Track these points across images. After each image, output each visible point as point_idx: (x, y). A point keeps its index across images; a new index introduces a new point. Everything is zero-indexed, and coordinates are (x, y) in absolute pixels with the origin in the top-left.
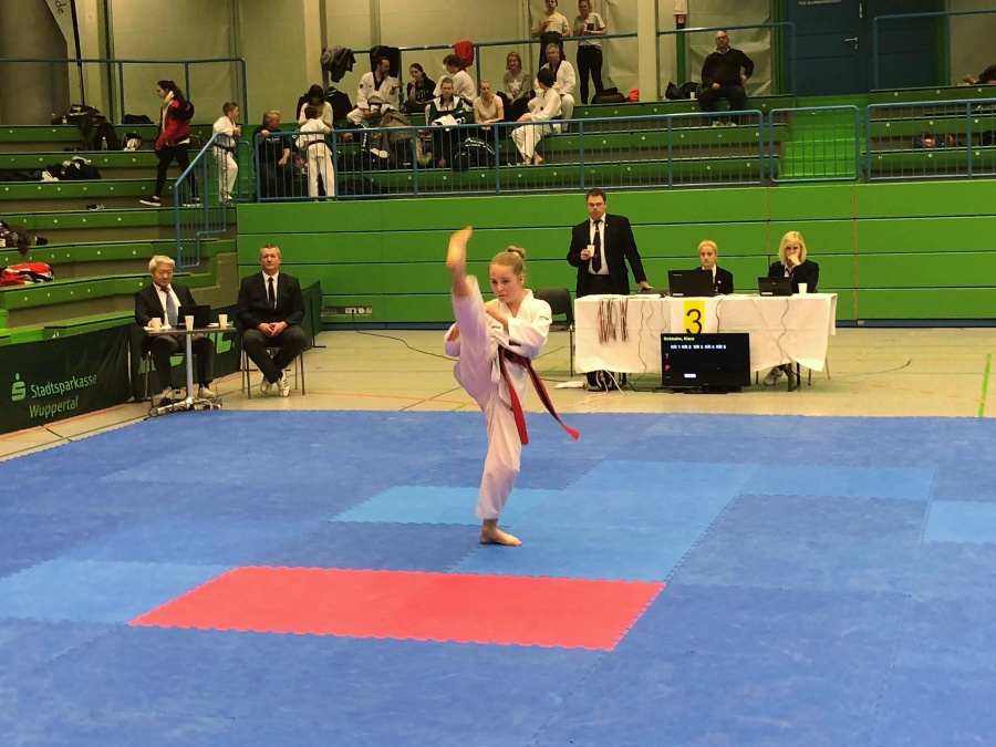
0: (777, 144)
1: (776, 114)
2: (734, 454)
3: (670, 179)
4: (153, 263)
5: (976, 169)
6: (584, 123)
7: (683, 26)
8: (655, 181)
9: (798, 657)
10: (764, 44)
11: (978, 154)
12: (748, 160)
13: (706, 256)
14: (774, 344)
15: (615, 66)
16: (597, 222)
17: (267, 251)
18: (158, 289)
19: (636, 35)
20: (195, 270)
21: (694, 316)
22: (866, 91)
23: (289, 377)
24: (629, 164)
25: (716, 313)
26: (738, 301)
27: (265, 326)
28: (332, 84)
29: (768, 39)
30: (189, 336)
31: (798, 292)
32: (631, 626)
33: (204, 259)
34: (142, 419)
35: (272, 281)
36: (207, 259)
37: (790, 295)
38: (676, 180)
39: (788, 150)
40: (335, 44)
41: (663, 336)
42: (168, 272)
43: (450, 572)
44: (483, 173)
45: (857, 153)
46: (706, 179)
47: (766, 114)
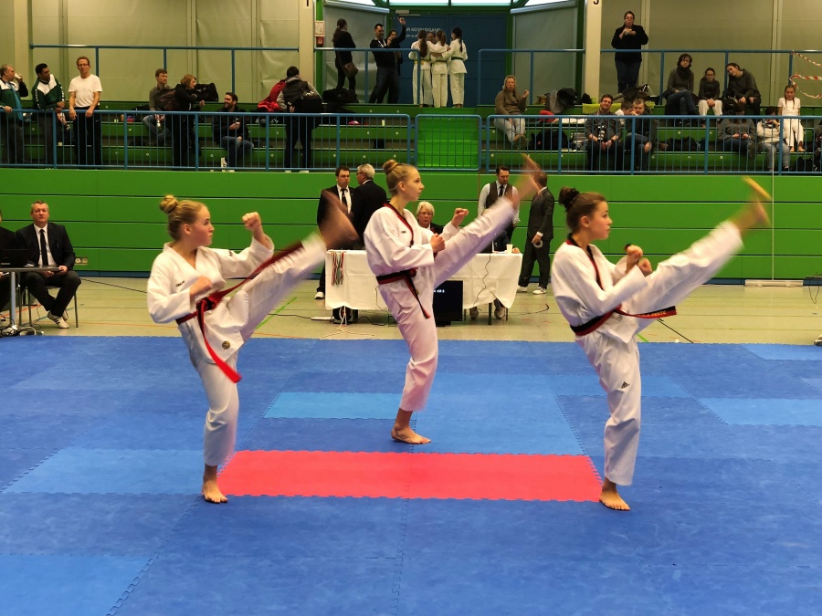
5: (564, 167)
7: (321, 46)
15: (267, 73)
16: (343, 190)
17: (38, 206)
35: (43, 232)
39: (420, 146)
45: (479, 151)
47: (413, 119)
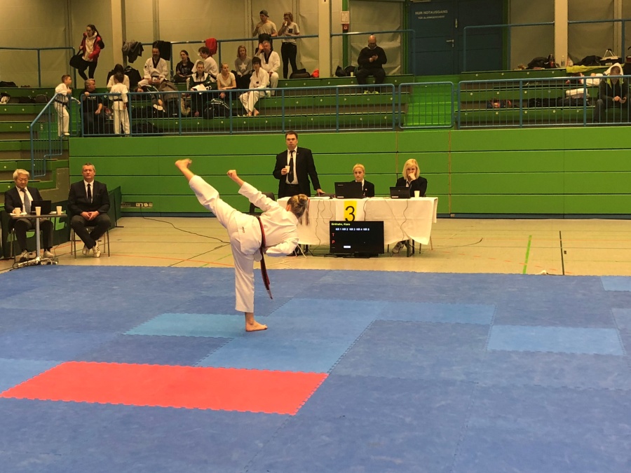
0: (403, 105)
1: (403, 86)
2: (372, 295)
3: (338, 126)
4: (15, 174)
5: (525, 121)
6: (285, 90)
7: (347, 31)
8: (328, 126)
9: (408, 420)
10: (397, 43)
11: (526, 112)
12: (385, 115)
13: (358, 174)
14: (399, 228)
15: (304, 55)
16: (292, 152)
17: (87, 167)
18: (19, 190)
19: (318, 36)
20: (43, 179)
21: (350, 210)
22: (459, 73)
23: (100, 245)
24: (312, 117)
25: (363, 209)
26: (377, 202)
27: (85, 214)
28: (129, 64)
29: (399, 40)
30: (38, 219)
31: (414, 196)
32: (306, 400)
33: (48, 172)
34: (8, 270)
35: (90, 186)
36: (51, 171)
37: (409, 198)
38: (341, 126)
39: (410, 109)
40: (131, 39)
41: (331, 222)
42: (25, 180)
43: (196, 366)
44: (222, 121)
45: (452, 111)
46: (359, 126)
47: (397, 86)
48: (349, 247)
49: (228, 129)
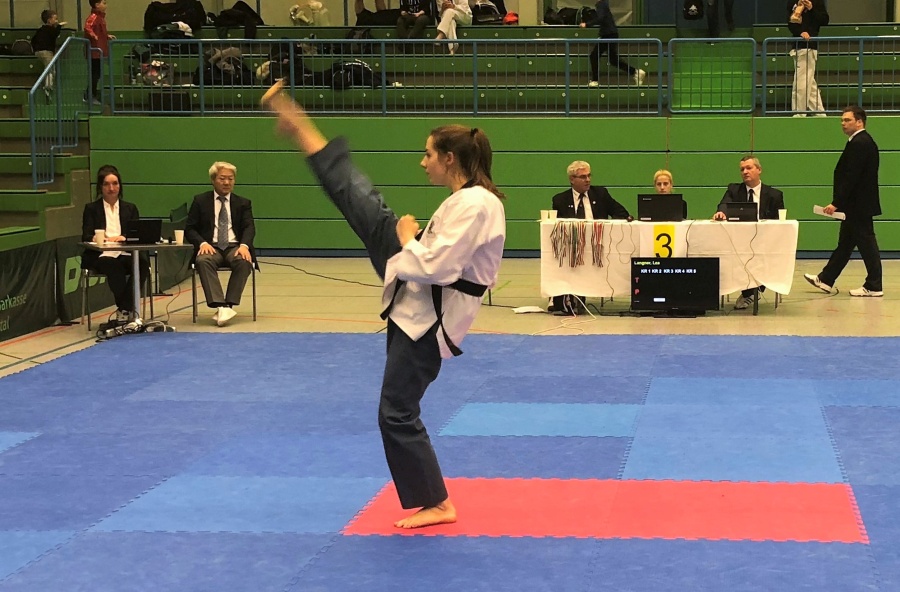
3: (568, 107)
20: (51, 188)
21: (664, 240)
22: (749, 25)
24: (522, 90)
26: (706, 226)
30: (137, 253)
33: (59, 176)
38: (574, 107)
41: (634, 260)
44: (364, 92)
45: (753, 86)
48: (663, 300)
49: (379, 107)
